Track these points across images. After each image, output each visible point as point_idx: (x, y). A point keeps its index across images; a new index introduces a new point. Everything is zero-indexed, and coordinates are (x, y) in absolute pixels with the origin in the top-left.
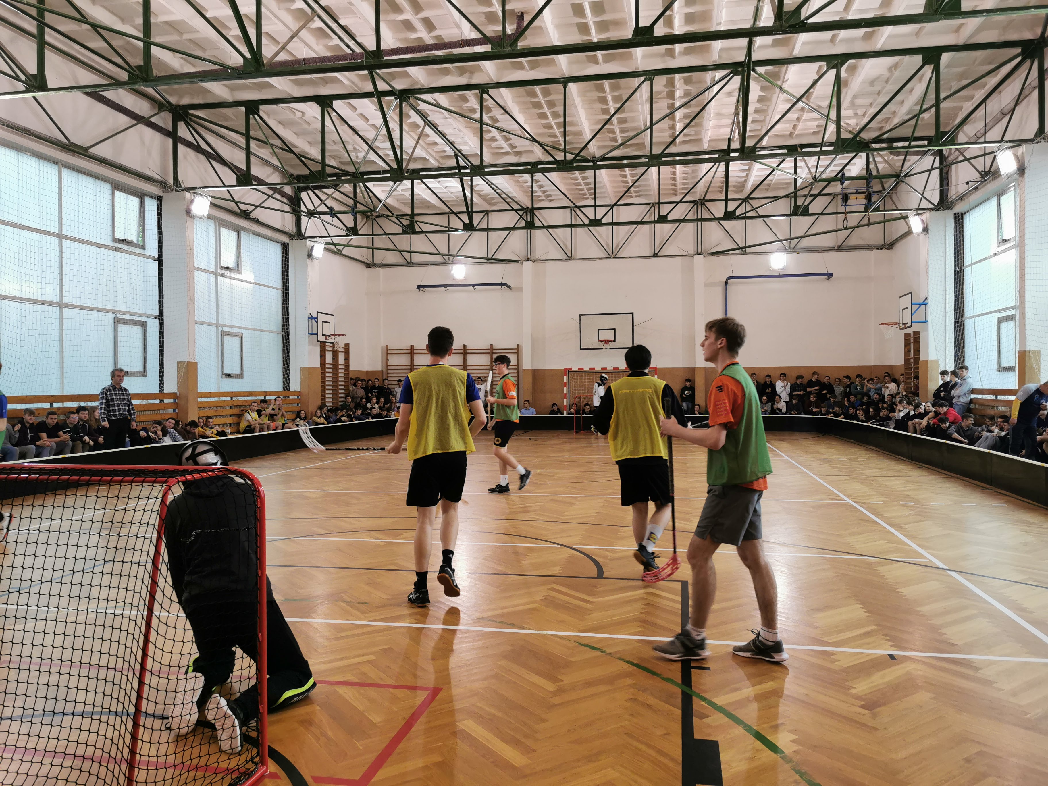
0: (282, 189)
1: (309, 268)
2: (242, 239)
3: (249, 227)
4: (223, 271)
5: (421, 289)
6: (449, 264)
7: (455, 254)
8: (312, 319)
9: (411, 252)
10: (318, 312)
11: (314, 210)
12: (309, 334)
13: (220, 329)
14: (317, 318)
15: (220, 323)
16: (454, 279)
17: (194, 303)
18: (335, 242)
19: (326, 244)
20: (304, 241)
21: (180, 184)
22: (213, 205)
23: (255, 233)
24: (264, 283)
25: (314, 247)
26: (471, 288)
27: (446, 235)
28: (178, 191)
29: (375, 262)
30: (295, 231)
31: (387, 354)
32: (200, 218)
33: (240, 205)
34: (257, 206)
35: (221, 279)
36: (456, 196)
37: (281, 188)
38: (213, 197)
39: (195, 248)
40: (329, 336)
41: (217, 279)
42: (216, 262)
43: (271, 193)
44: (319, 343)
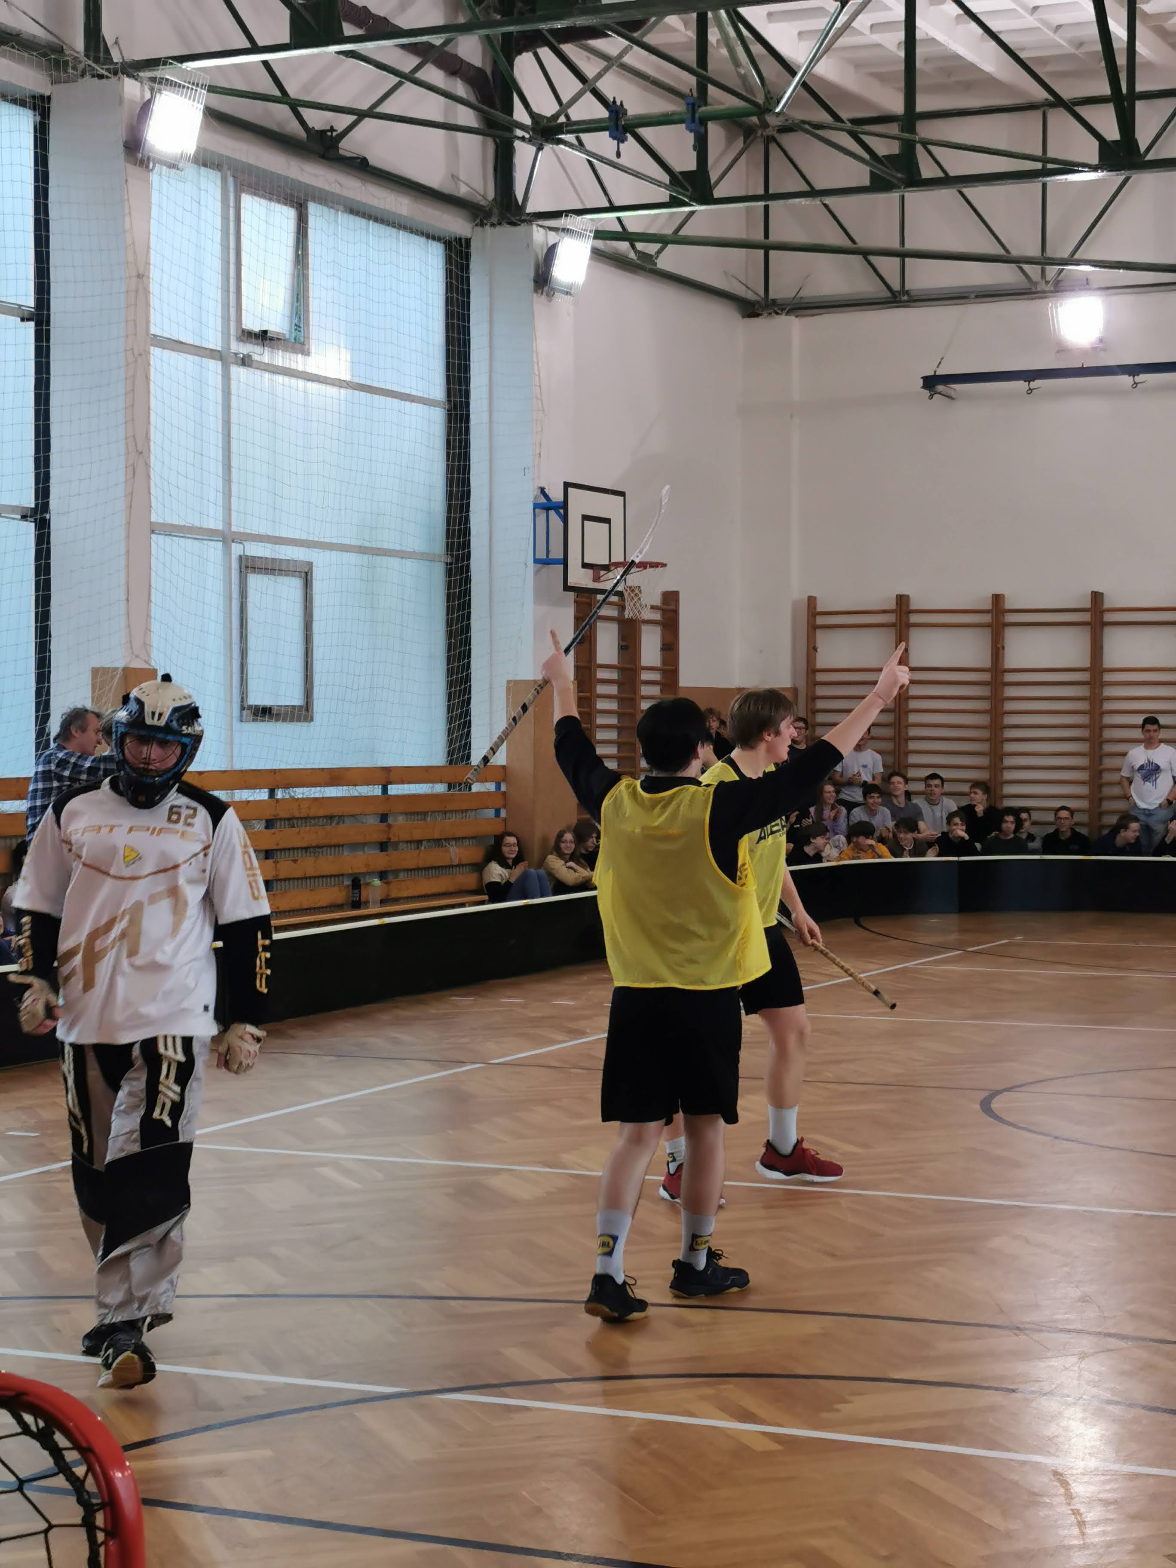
0: (448, 48)
1: (541, 325)
2: (311, 233)
3: (336, 189)
4: (245, 349)
5: (940, 388)
6: (1042, 295)
7: (1066, 255)
8: (547, 509)
9: (903, 255)
10: (567, 485)
11: (556, 116)
12: (536, 561)
13: (236, 549)
14: (565, 505)
15: (234, 529)
16: (1062, 349)
17: (147, 465)
18: (631, 228)
19: (600, 235)
20: (522, 229)
21: (107, 51)
22: (213, 115)
23: (356, 210)
24: (382, 386)
25: (561, 251)
26: (1126, 380)
27: (1035, 187)
28: (101, 77)
29: (772, 295)
30: (491, 195)
31: (813, 628)
32: (173, 166)
33: (306, 113)
34: (362, 115)
35: (239, 373)
36: (1071, 41)
37: (446, 43)
38: (212, 89)
39: (154, 274)
40: (606, 568)
41: (226, 377)
42: (226, 319)
43: (408, 62)
44: (571, 595)
